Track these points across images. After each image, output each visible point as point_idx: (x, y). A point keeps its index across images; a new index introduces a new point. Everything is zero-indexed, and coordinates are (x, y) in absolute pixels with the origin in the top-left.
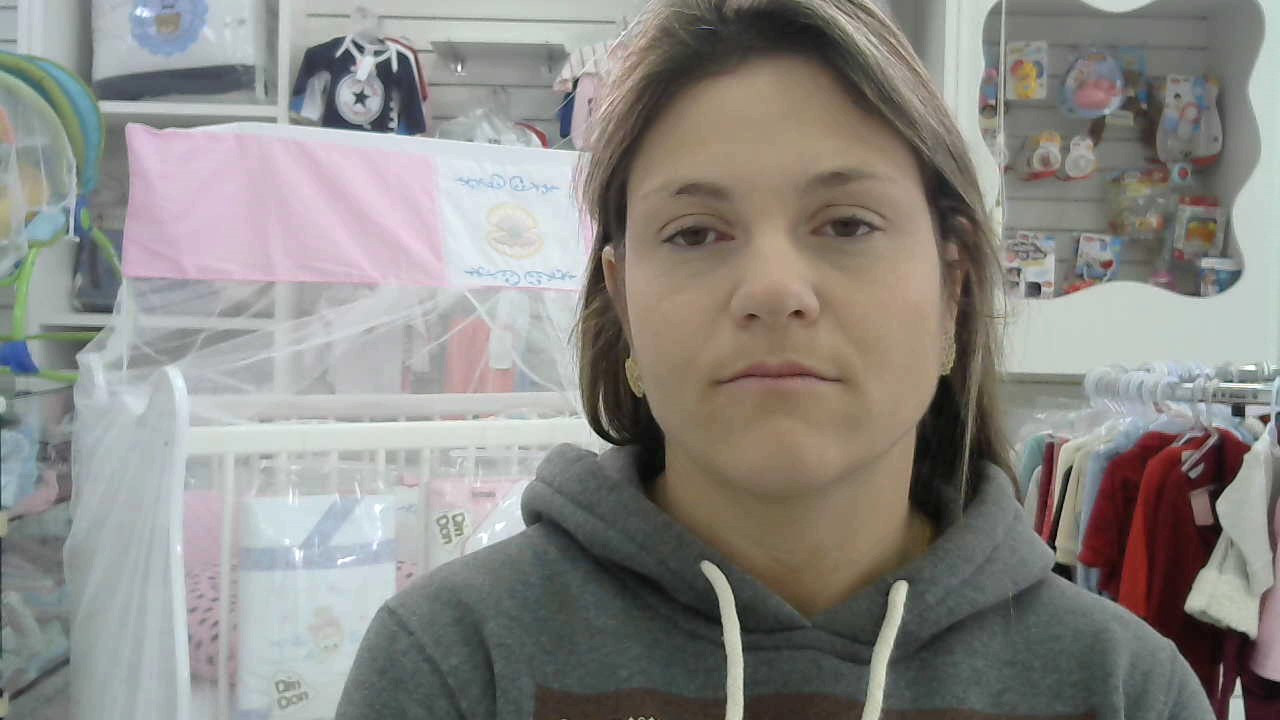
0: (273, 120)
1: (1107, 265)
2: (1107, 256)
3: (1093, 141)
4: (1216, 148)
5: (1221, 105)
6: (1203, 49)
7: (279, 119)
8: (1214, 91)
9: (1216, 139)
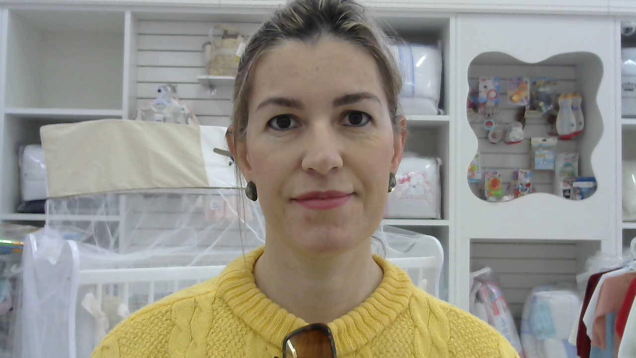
0: (120, 117)
1: (528, 185)
2: (528, 181)
3: (522, 124)
4: (582, 127)
5: (583, 107)
6: (574, 80)
7: (123, 117)
8: (579, 100)
9: (581, 124)
